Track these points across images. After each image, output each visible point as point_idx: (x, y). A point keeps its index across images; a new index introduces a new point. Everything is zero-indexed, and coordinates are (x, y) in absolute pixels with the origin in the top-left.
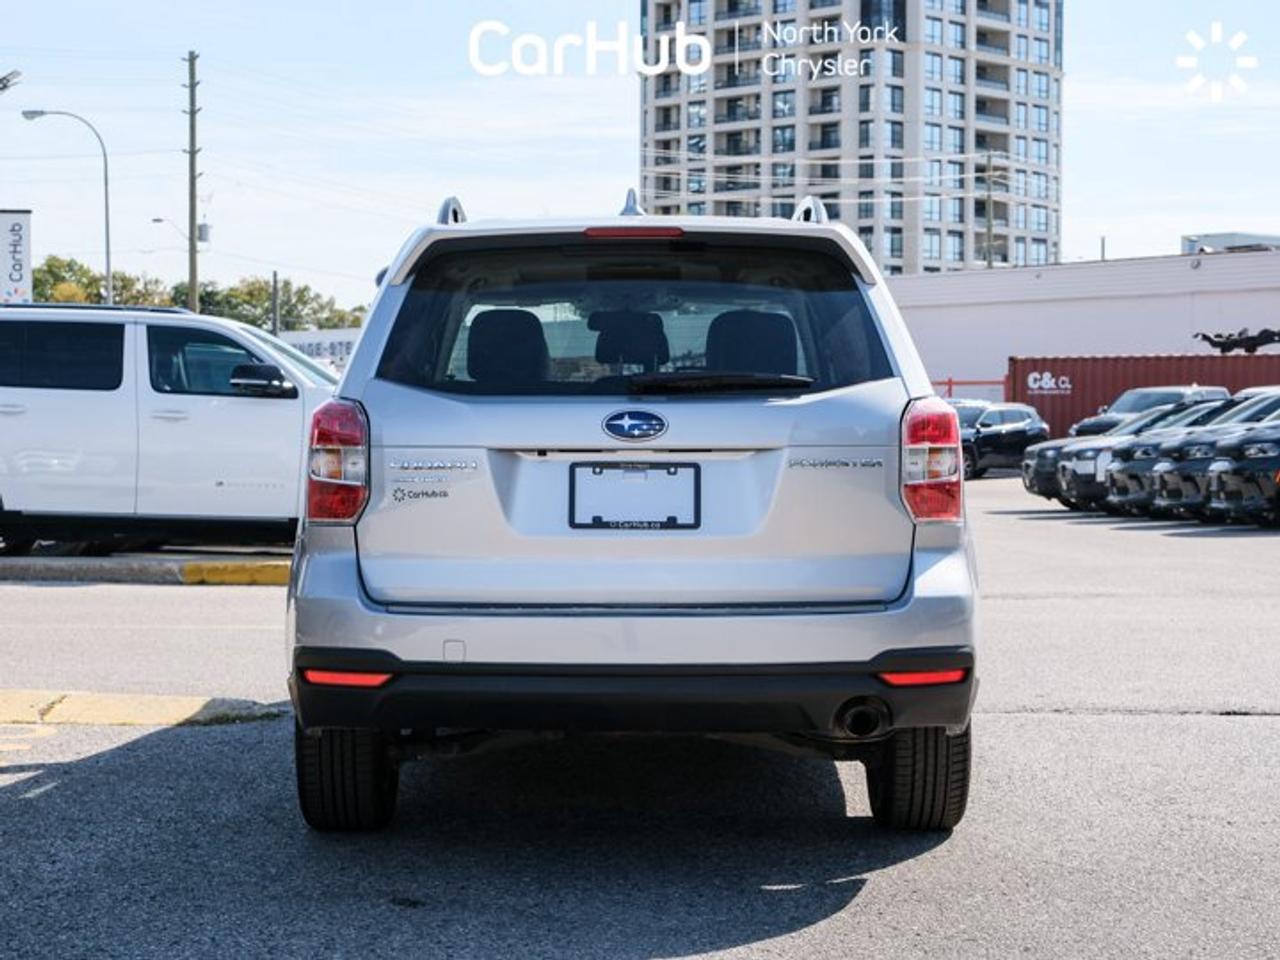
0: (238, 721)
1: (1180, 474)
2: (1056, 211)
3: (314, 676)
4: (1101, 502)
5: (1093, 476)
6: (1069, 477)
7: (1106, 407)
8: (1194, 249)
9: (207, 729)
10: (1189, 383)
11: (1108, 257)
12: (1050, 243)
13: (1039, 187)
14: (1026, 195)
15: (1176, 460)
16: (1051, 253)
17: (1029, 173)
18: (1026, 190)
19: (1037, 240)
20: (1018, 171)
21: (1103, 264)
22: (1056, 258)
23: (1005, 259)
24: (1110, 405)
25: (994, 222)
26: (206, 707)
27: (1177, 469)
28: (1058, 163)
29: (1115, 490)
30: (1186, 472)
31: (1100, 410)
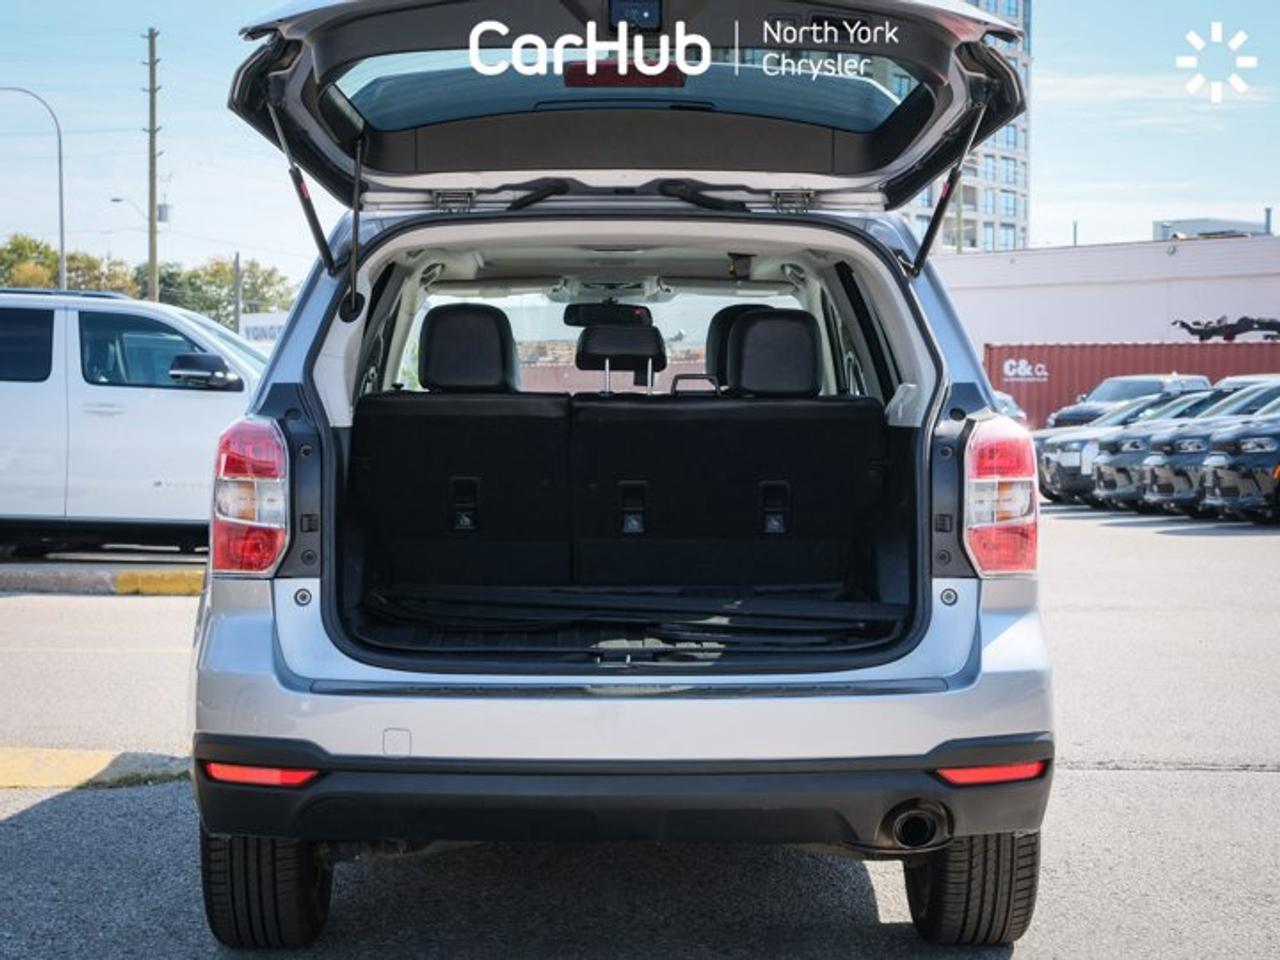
0: (150, 783)
1: (1172, 467)
2: (1024, 196)
3: (220, 771)
4: (1087, 496)
5: (1078, 469)
6: (1053, 470)
7: (1084, 396)
8: (1167, 235)
9: (111, 793)
10: (1168, 371)
11: (1080, 242)
12: (1018, 229)
13: (1007, 170)
14: (994, 179)
15: (1168, 454)
16: (1019, 239)
17: (998, 157)
18: (994, 175)
19: (1004, 225)
20: (987, 156)
21: (1076, 249)
22: (1024, 244)
23: (973, 244)
24: (1088, 395)
25: (964, 207)
26: (114, 763)
27: (1167, 463)
28: (1026, 147)
29: (1102, 484)
30: (1177, 467)
31: (1079, 398)
